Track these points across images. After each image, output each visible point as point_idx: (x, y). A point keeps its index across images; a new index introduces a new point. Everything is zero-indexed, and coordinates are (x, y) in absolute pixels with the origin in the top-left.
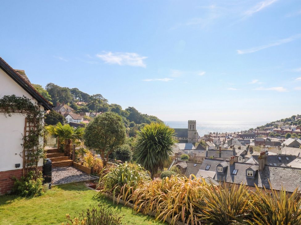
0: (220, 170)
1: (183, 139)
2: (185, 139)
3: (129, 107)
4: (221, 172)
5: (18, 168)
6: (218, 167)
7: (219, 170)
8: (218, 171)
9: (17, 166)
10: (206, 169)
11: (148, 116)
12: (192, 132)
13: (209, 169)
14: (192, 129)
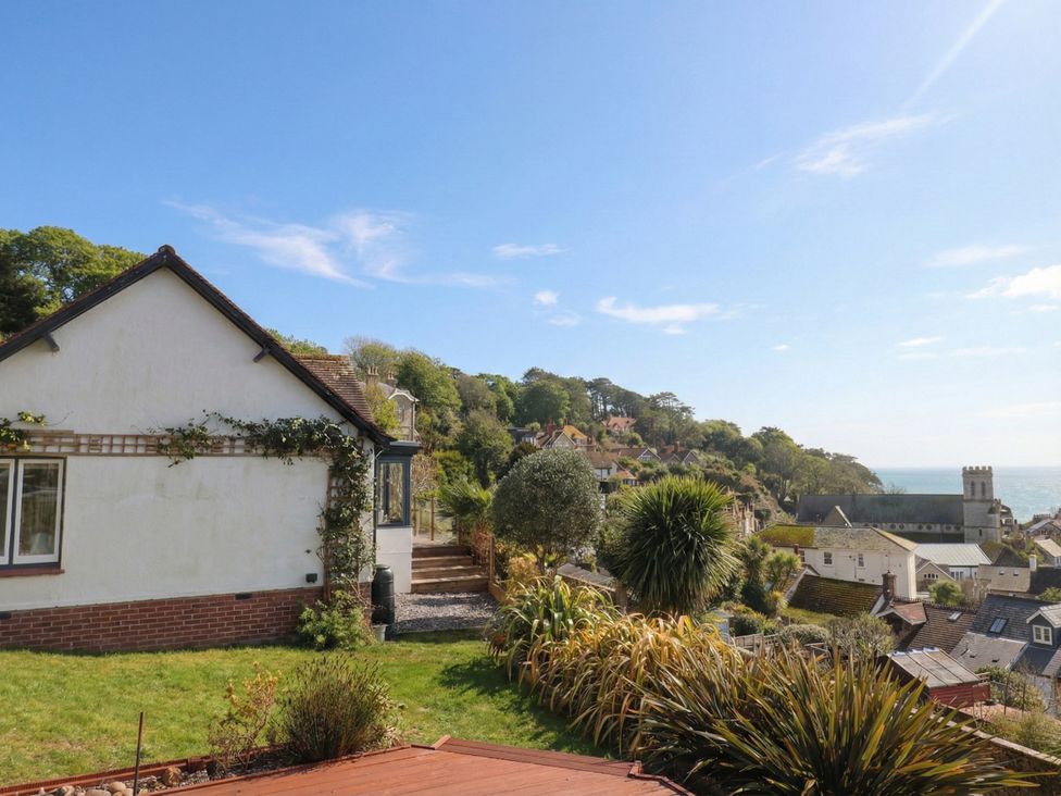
0: (1043, 637)
1: (949, 528)
2: (953, 530)
3: (764, 428)
4: (1047, 643)
5: (312, 585)
6: (1034, 626)
7: (1039, 637)
8: (1036, 640)
9: (311, 578)
10: (992, 630)
11: (828, 454)
12: (977, 505)
13: (1002, 630)
14: (978, 496)
